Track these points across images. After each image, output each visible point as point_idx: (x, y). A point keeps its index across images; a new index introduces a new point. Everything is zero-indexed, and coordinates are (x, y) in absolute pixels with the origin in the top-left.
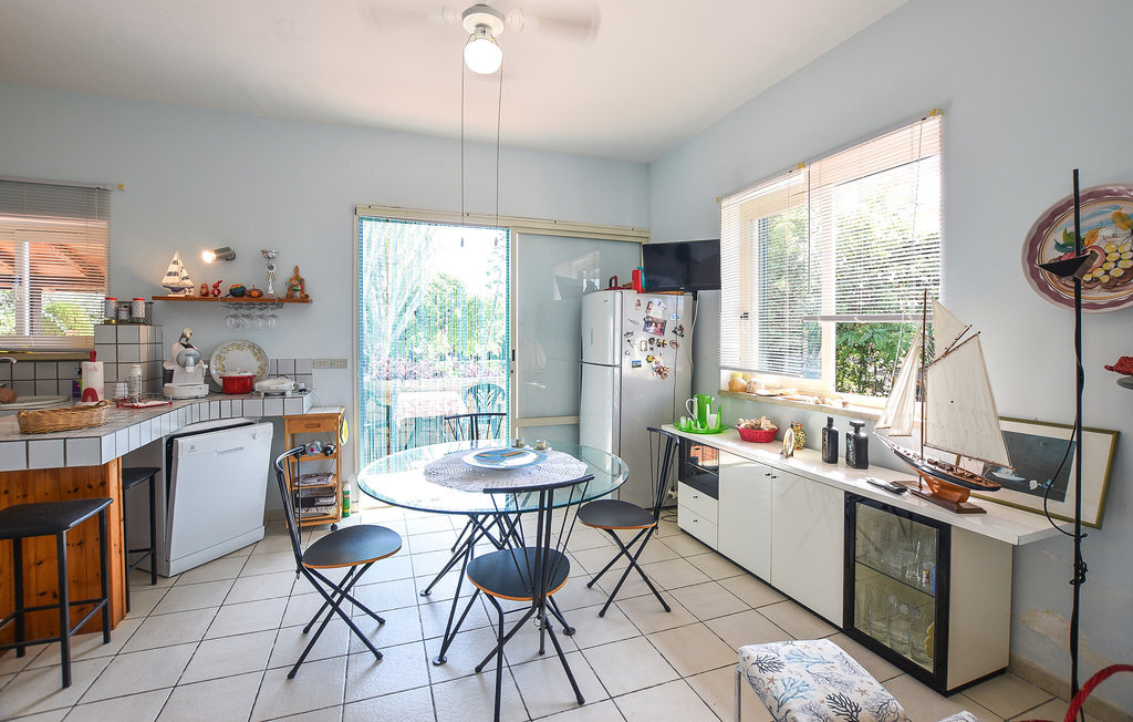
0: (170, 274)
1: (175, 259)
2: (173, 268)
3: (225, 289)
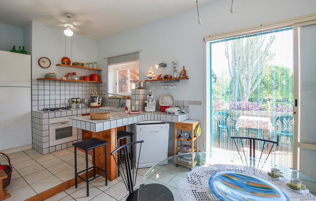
0: (149, 73)
1: (150, 69)
2: (150, 71)
3: (162, 76)
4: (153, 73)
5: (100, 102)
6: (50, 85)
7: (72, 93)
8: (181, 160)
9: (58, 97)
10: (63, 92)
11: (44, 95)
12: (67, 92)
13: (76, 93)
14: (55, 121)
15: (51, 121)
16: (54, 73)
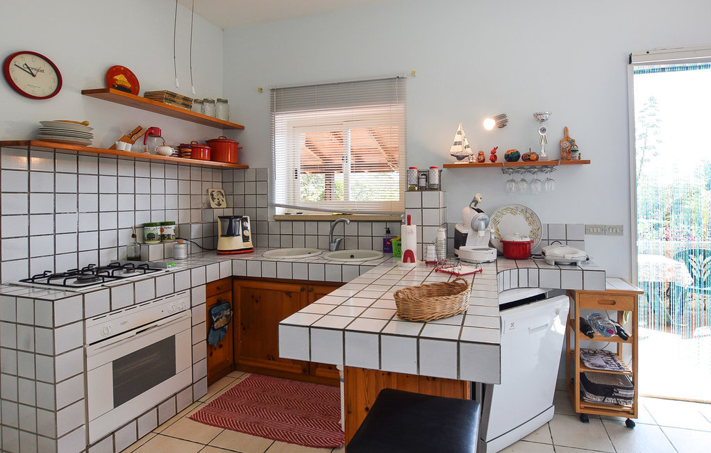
0: (456, 144)
1: (459, 130)
2: (458, 138)
3: (500, 155)
4: (466, 143)
5: (248, 233)
6: (55, 172)
7: (142, 203)
8: (606, 401)
9: (88, 222)
10: (108, 203)
11: (29, 214)
12: (126, 202)
13: (158, 202)
14: (113, 324)
15: (95, 330)
16: (85, 124)
